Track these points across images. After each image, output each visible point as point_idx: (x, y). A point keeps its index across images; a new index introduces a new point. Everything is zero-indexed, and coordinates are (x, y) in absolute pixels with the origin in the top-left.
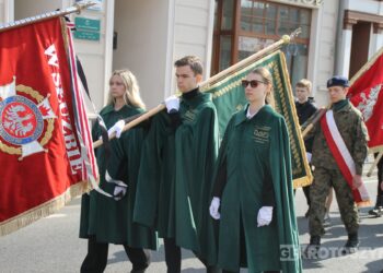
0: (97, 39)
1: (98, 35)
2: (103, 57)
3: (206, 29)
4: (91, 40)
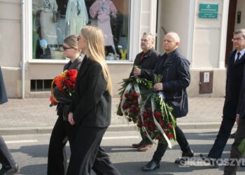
0: (216, 17)
1: (217, 14)
2: (220, 29)
4: (211, 18)
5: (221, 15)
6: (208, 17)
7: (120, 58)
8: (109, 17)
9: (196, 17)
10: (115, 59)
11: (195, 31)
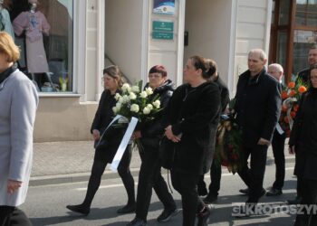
0: (171, 38)
1: (172, 34)
2: (176, 53)
3: (265, 25)
4: (166, 38)
5: (177, 36)
6: (162, 38)
7: (60, 89)
8: (41, 35)
9: (149, 37)
10: (54, 90)
11: (149, 54)
